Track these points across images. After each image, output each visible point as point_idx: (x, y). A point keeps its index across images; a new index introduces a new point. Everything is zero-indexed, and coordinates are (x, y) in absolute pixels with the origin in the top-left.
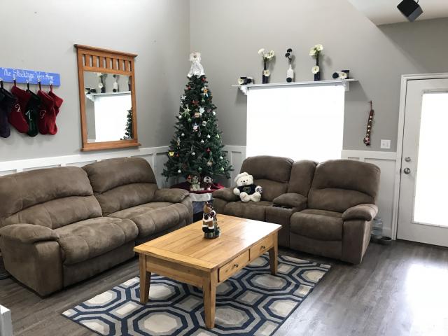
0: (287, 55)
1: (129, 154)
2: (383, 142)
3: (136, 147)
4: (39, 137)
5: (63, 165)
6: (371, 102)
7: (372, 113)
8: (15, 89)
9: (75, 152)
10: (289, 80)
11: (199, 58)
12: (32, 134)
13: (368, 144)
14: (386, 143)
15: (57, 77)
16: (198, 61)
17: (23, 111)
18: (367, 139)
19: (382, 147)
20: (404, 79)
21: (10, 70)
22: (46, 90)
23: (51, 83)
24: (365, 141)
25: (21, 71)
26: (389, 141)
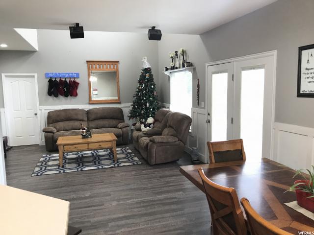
1: (115, 106)
3: (120, 103)
4: (69, 97)
5: (80, 108)
8: (61, 80)
9: (86, 104)
11: (146, 59)
12: (66, 96)
15: (78, 74)
16: (145, 61)
17: (63, 88)
21: (59, 74)
22: (72, 80)
23: (75, 77)
25: (63, 73)
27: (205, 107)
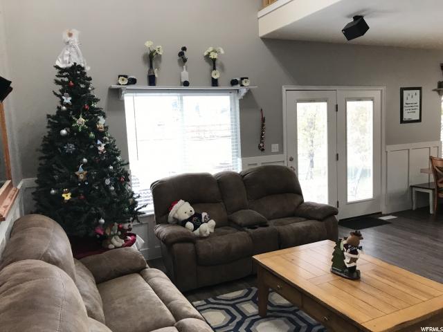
0: (181, 54)
2: (273, 146)
6: (262, 110)
7: (263, 120)
10: (186, 84)
11: (76, 39)
13: (263, 150)
14: (275, 147)
16: (75, 42)
18: (261, 145)
19: (273, 151)
20: (284, 89)
24: (260, 147)
26: (277, 145)
27: (281, 151)
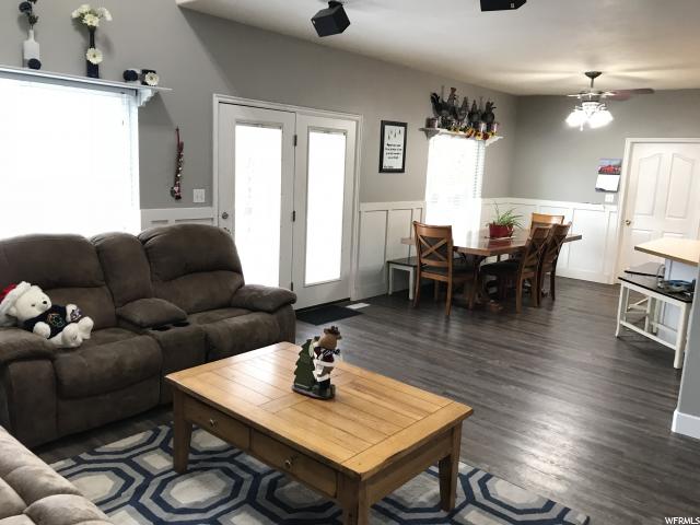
0: (25, 7)
2: (196, 192)
6: (178, 130)
7: (180, 147)
10: (34, 64)
13: (178, 198)
14: (199, 195)
18: (176, 189)
19: (195, 201)
20: (216, 99)
24: (173, 192)
26: (203, 190)
27: (209, 202)
